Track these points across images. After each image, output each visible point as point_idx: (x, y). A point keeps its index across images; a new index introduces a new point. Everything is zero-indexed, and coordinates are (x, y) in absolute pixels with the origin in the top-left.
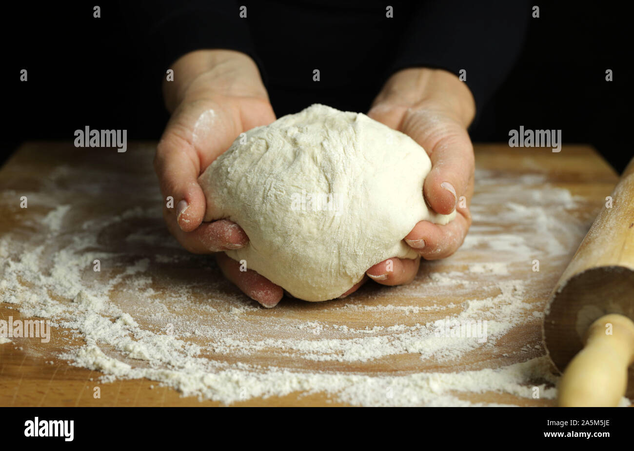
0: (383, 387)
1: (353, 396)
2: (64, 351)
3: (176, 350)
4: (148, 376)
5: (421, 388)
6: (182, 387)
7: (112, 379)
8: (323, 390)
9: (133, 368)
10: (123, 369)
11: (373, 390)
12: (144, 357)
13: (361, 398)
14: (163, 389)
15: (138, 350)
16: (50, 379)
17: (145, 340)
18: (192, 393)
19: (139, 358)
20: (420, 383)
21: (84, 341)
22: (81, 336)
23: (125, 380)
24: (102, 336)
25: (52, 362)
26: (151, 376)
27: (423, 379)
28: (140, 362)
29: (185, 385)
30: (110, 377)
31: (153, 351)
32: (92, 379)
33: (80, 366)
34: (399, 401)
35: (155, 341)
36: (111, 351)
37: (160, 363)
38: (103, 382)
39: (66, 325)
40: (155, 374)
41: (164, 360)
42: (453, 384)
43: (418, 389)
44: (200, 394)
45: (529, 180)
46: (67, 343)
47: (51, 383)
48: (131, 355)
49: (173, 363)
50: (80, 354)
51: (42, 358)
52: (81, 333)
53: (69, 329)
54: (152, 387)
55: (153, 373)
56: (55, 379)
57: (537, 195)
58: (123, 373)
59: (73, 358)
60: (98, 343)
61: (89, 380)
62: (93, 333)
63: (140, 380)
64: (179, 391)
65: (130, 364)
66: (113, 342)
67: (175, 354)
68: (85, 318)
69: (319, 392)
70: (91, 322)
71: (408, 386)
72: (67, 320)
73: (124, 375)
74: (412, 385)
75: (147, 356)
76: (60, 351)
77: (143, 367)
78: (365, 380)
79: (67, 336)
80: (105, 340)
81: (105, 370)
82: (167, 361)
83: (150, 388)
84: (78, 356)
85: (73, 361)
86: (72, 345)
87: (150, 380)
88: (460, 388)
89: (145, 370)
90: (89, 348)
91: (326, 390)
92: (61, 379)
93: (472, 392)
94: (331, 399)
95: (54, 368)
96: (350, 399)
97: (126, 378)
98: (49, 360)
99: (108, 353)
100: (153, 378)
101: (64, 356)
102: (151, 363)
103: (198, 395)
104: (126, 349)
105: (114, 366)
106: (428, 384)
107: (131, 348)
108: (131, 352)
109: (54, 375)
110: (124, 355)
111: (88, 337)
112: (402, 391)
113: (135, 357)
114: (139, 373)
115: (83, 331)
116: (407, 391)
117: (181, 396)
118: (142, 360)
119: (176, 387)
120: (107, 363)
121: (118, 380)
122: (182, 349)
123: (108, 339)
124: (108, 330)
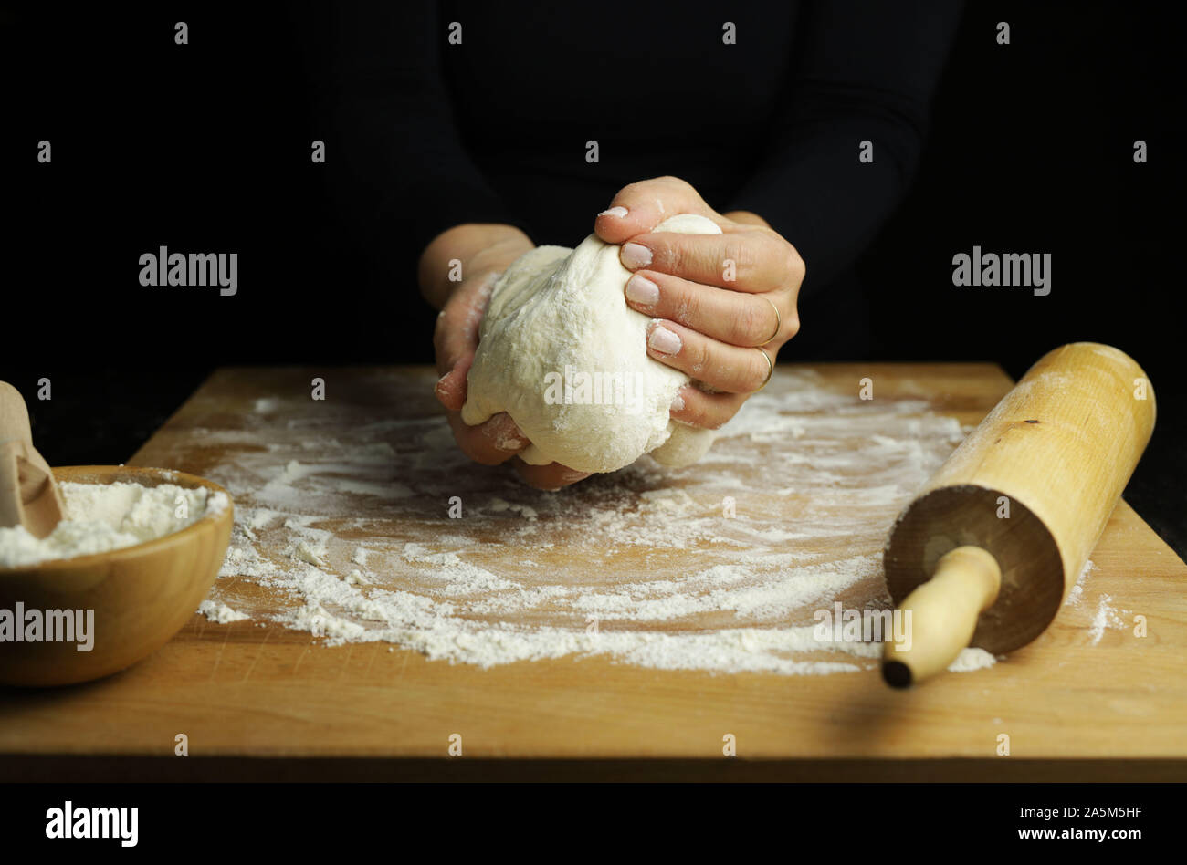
0: (684, 647)
1: (645, 657)
2: (278, 612)
3: (422, 610)
4: (386, 639)
5: (732, 646)
6: (429, 649)
7: (340, 642)
8: (607, 650)
9: (366, 630)
10: (354, 631)
11: (671, 650)
12: (381, 617)
13: (655, 658)
14: (405, 652)
15: (374, 609)
16: (261, 643)
17: (383, 599)
18: (441, 656)
19: (374, 618)
20: (730, 640)
21: (304, 601)
22: (300, 596)
23: (357, 644)
24: (328, 596)
25: (263, 625)
26: (389, 637)
27: (734, 636)
28: (377, 622)
29: (432, 646)
30: (338, 640)
31: (392, 610)
32: (314, 643)
33: (299, 628)
34: (703, 661)
35: (395, 599)
36: (339, 611)
37: (402, 624)
38: (329, 645)
39: (281, 583)
40: (395, 636)
41: (407, 621)
42: (772, 642)
43: (727, 647)
44: (452, 657)
45: (905, 407)
46: (282, 604)
47: (263, 647)
48: (365, 616)
49: (418, 624)
50: (298, 615)
51: (250, 621)
52: (299, 592)
53: (284, 589)
54: (391, 649)
55: (393, 634)
56: (267, 643)
57: (914, 426)
58: (354, 635)
59: (291, 620)
60: (323, 603)
61: (311, 644)
62: (316, 591)
63: (376, 643)
64: (425, 654)
65: (363, 625)
66: (341, 602)
67: (421, 614)
68: (305, 576)
69: (602, 653)
70: (312, 580)
71: (715, 644)
72: (282, 579)
73: (356, 638)
74: (720, 643)
75: (385, 616)
76: (273, 613)
77: (380, 628)
78: (661, 639)
79: (282, 596)
80: (330, 600)
81: (332, 632)
82: (411, 621)
83: (388, 652)
84: (296, 617)
85: (290, 624)
86: (288, 606)
87: (388, 643)
88: (782, 646)
89: (382, 631)
90: (311, 608)
91: (612, 651)
92: (276, 643)
93: (797, 652)
94: (617, 660)
95: (266, 631)
96: (642, 660)
97: (359, 641)
98: (260, 622)
99: (335, 614)
100: (392, 640)
101: (278, 619)
102: (389, 624)
103: (449, 658)
104: (358, 609)
105: (343, 627)
106: (740, 641)
107: (364, 607)
108: (363, 612)
109: (266, 640)
110: (356, 615)
111: (309, 597)
112: (708, 649)
113: (370, 618)
114: (375, 636)
115: (302, 589)
116: (713, 650)
117: (427, 659)
118: (379, 621)
119: (421, 650)
120: (335, 624)
121: (347, 644)
122: (430, 609)
123: (335, 598)
124: (334, 588)
